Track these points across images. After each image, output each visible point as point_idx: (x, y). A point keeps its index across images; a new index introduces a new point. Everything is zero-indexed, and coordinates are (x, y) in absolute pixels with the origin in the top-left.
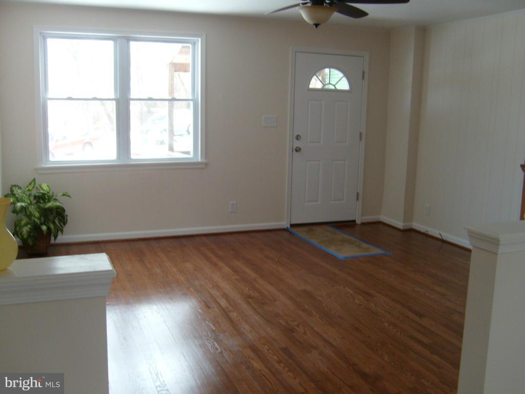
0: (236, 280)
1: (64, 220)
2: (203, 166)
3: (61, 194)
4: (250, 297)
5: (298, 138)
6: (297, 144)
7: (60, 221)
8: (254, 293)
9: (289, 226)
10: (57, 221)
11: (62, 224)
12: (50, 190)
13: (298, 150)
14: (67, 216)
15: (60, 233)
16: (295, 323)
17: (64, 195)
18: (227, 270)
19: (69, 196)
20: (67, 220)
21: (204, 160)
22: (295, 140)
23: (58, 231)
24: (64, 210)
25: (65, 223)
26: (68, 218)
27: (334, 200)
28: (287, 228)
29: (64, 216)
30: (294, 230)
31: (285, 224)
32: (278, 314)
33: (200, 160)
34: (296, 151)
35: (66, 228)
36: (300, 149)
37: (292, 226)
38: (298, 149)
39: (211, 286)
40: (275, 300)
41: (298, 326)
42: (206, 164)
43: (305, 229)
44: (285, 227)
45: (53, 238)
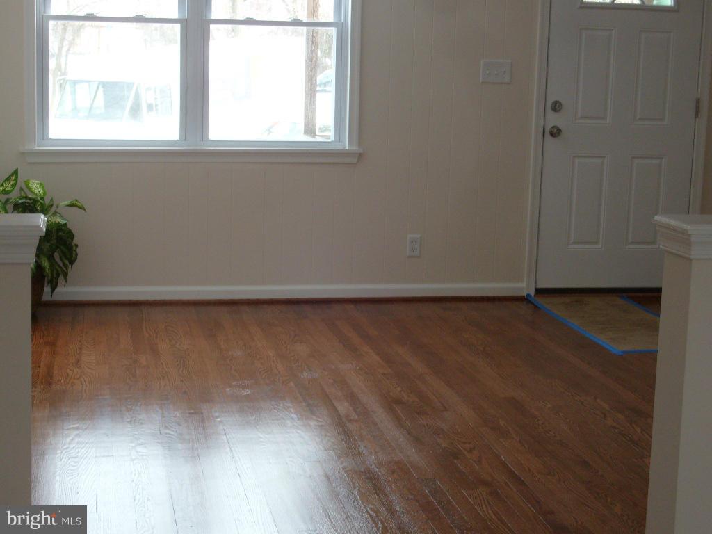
0: (384, 374)
1: (71, 254)
2: (355, 161)
3: (67, 202)
4: (398, 401)
5: (556, 107)
6: (553, 120)
7: (63, 255)
8: (409, 396)
9: (532, 293)
10: (57, 256)
11: (67, 262)
12: (45, 193)
13: (556, 133)
14: (77, 246)
15: (61, 279)
16: (467, 446)
17: (72, 205)
18: (375, 358)
19: (82, 208)
20: (77, 255)
21: (355, 148)
22: (549, 110)
23: (58, 275)
24: (71, 235)
25: (72, 262)
26: (78, 250)
27: (632, 243)
28: (528, 295)
29: (72, 247)
30: (542, 302)
31: (523, 287)
32: (443, 430)
33: (347, 148)
34: (552, 134)
35: (73, 271)
36: (559, 131)
37: (539, 292)
38: (555, 130)
39: (331, 381)
40: (446, 410)
41: (470, 451)
42: (360, 156)
43: (567, 299)
44: (524, 294)
45: (47, 289)
